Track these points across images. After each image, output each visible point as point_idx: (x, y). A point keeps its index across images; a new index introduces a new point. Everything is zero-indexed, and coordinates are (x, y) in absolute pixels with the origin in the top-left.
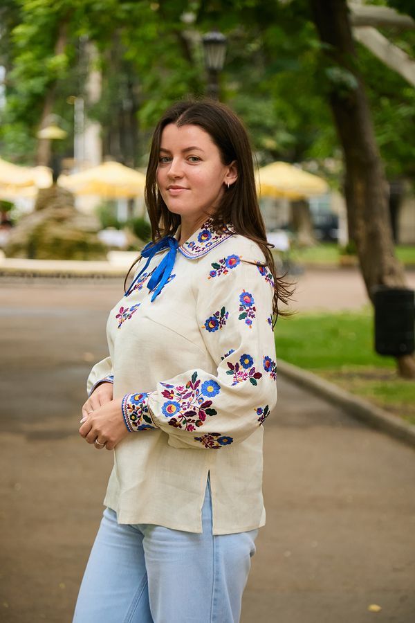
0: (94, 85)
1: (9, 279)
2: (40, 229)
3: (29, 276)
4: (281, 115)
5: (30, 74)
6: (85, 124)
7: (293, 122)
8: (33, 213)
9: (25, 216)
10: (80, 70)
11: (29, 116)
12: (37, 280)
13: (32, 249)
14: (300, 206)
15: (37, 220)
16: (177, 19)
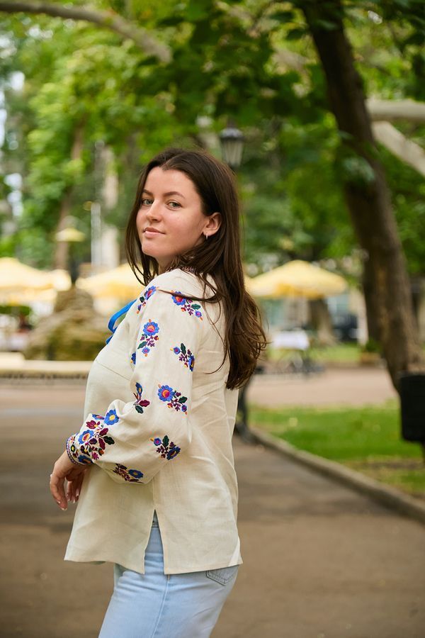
0: (111, 191)
1: (29, 381)
2: (59, 332)
3: (49, 377)
4: (298, 214)
5: (46, 179)
6: (102, 229)
7: (310, 221)
8: (52, 316)
9: (43, 319)
10: (96, 175)
11: (46, 220)
12: (56, 381)
13: (51, 351)
14: (318, 306)
15: (56, 322)
16: (193, 121)
